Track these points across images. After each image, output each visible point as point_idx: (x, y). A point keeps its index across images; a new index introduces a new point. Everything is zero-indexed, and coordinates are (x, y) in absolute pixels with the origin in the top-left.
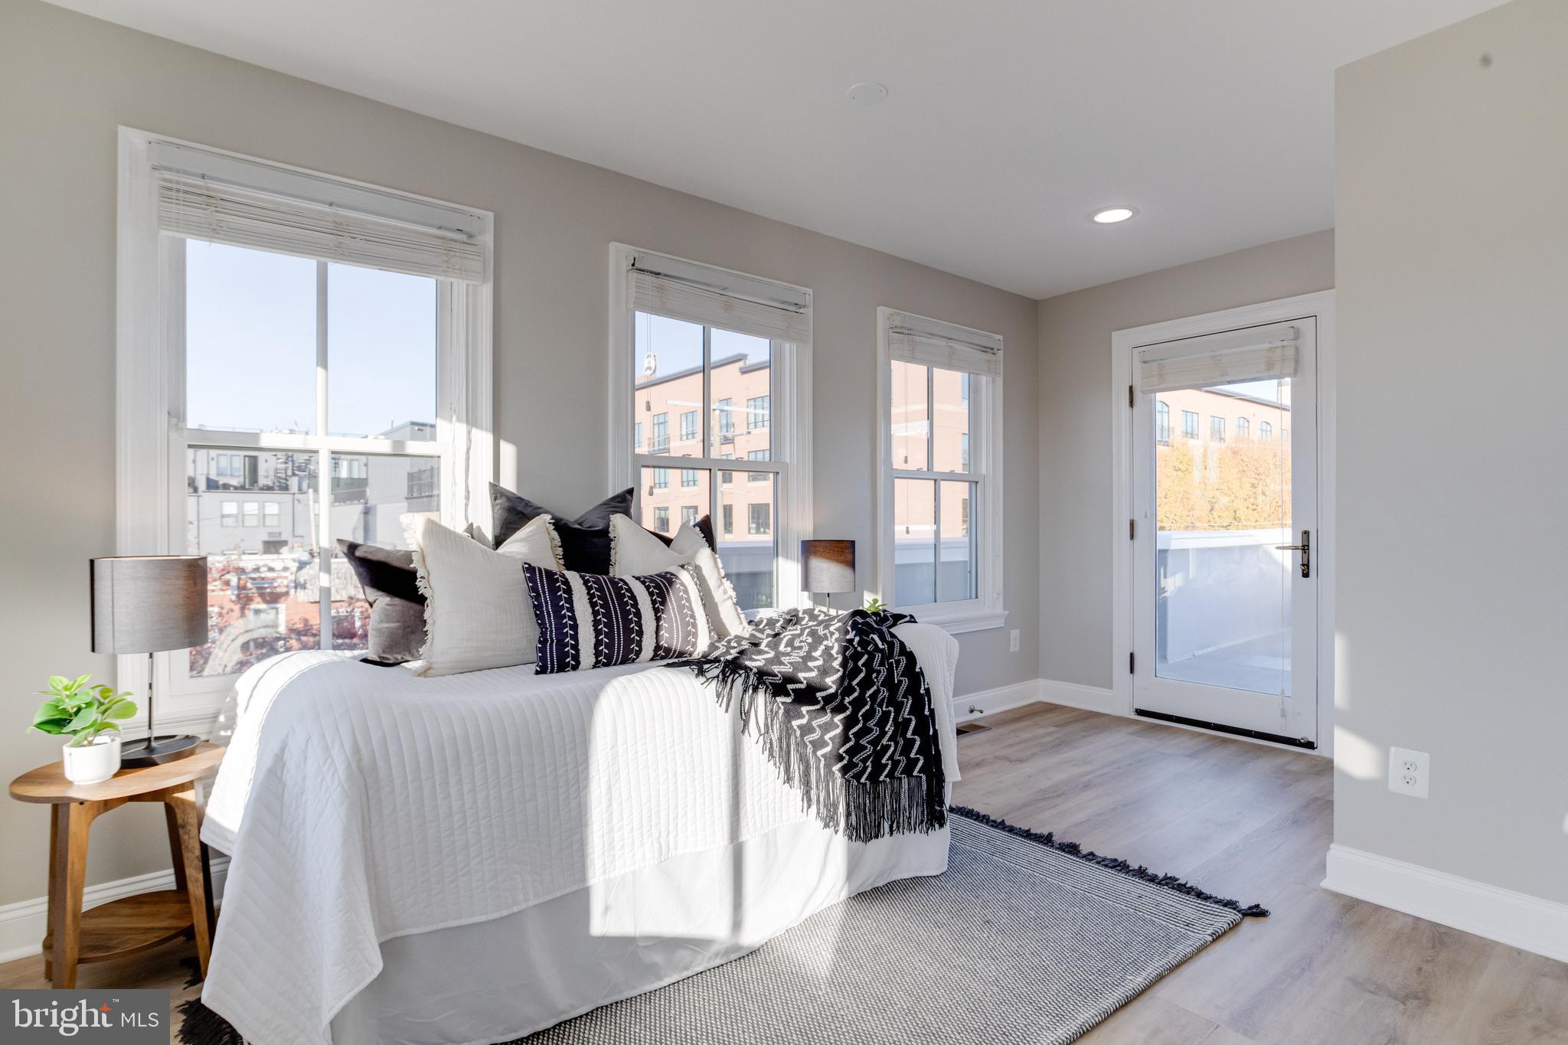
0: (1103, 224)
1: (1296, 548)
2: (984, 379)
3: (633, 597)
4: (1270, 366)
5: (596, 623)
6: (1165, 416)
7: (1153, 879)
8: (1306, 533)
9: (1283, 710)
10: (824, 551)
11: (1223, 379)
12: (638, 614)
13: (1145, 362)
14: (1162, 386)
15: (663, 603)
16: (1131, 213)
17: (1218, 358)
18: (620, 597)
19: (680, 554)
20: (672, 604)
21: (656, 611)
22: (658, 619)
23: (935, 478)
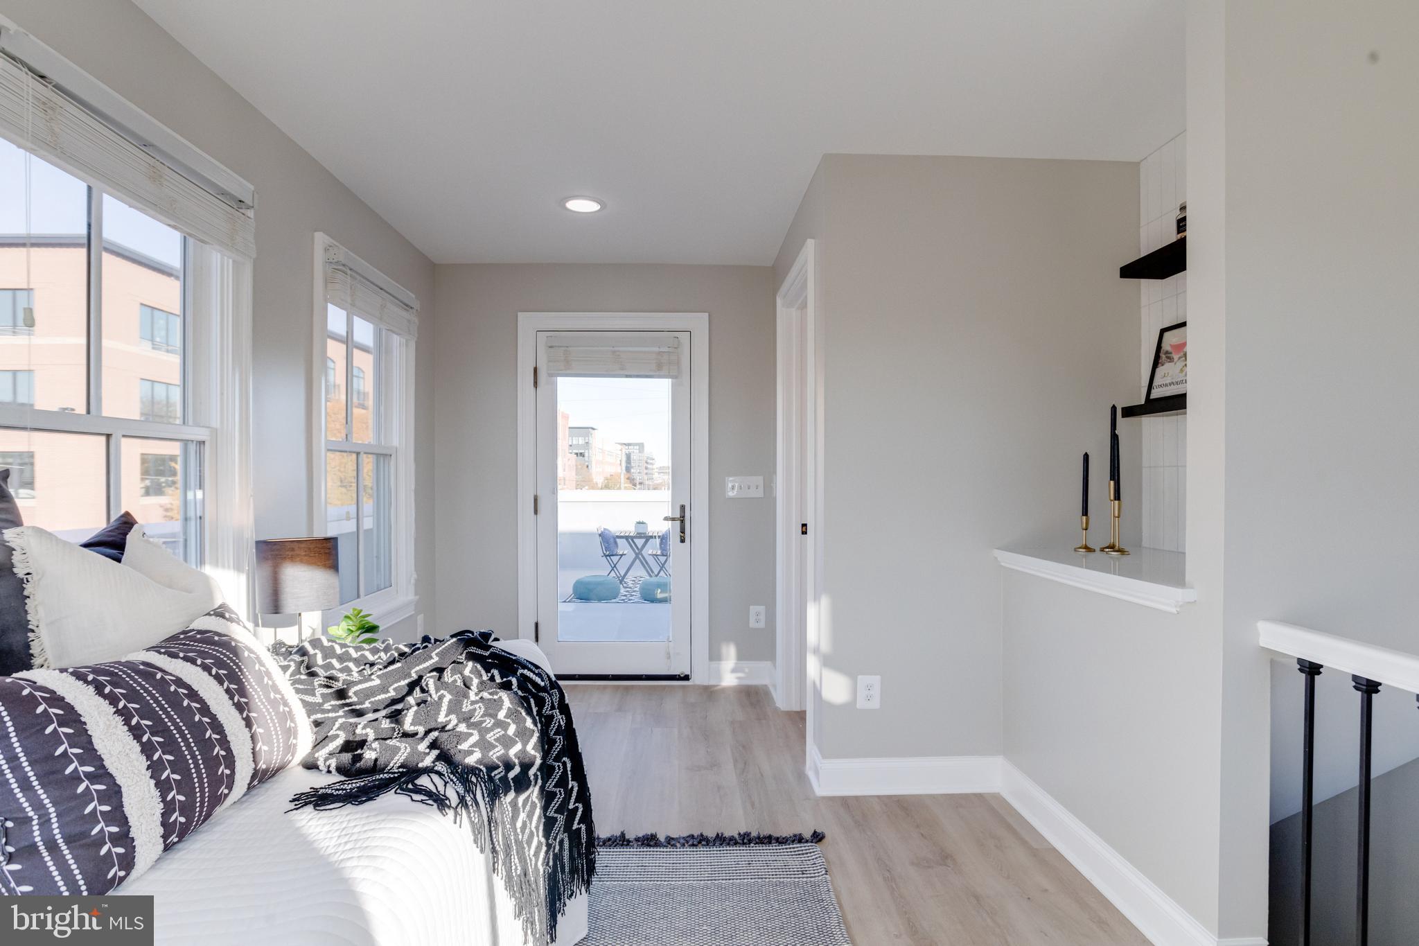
0: (571, 211)
1: (673, 519)
2: (396, 339)
3: (193, 695)
4: (659, 366)
5: (155, 769)
6: (361, 381)
7: (731, 841)
8: (683, 507)
9: (669, 654)
10: (305, 555)
11: (622, 372)
12: (217, 727)
13: (551, 347)
14: (568, 372)
15: (242, 692)
16: (599, 207)
17: (618, 353)
18: (174, 701)
19: (190, 592)
20: (255, 690)
21: (240, 707)
22: (248, 723)
23: (358, 450)
